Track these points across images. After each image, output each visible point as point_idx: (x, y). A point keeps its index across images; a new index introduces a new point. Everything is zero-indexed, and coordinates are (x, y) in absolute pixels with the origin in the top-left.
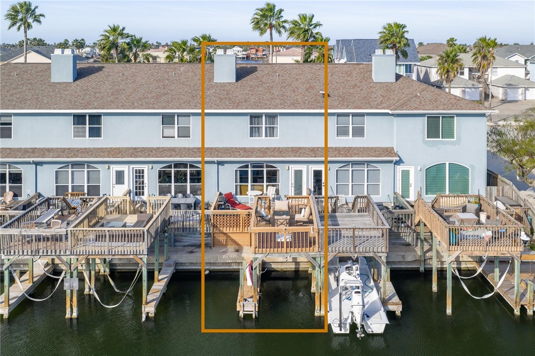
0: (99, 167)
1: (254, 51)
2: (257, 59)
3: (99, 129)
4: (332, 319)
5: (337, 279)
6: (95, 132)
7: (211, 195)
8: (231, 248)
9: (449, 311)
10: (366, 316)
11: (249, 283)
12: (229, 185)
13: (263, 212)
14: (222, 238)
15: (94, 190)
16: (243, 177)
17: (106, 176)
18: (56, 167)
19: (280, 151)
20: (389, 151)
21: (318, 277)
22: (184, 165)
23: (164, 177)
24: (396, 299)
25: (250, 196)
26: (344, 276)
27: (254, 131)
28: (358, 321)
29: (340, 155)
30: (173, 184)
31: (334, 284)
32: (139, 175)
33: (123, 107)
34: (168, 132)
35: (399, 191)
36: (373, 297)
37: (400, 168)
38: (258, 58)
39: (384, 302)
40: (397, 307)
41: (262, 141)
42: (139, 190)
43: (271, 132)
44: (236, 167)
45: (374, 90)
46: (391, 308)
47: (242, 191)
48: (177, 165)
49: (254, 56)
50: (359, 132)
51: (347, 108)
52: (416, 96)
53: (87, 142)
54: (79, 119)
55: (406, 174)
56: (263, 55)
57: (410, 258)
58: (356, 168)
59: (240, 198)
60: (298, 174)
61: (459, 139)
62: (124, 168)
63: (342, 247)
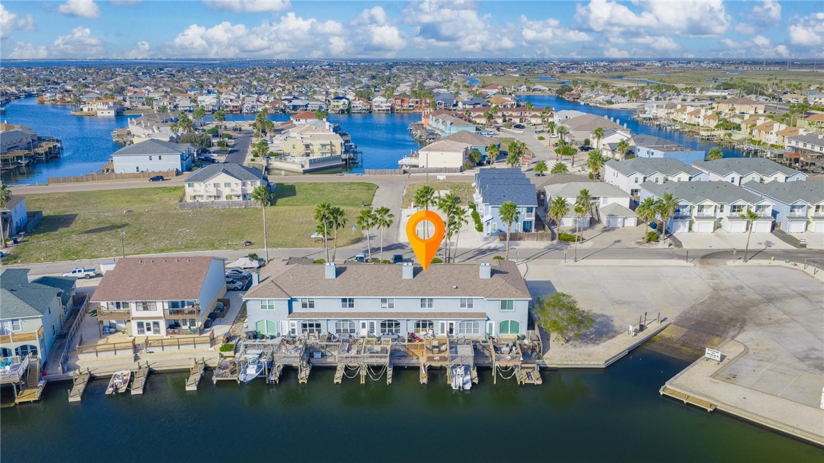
0: (355, 321)
1: (399, 102)
2: (402, 112)
3: (353, 304)
4: (453, 385)
5: (456, 371)
6: (351, 306)
7: (403, 333)
8: (415, 357)
9: (495, 383)
10: (464, 384)
11: (424, 372)
12: (412, 329)
13: (428, 346)
14: (411, 354)
15: (352, 331)
16: (418, 325)
17: (358, 325)
18: (336, 321)
19: (434, 315)
20: (483, 315)
21: (449, 371)
22: (392, 321)
23: (383, 325)
24: (477, 378)
25: (421, 334)
26: (458, 370)
27: (422, 306)
28: (461, 385)
29: (461, 317)
30: (387, 329)
31: (455, 373)
32: (372, 325)
33: (364, 295)
34: (384, 305)
35: (488, 332)
36: (468, 377)
37: (488, 322)
38: (404, 110)
39: (472, 379)
40: (476, 381)
41: (426, 310)
42: (372, 330)
43: (430, 306)
44: (415, 321)
45: (479, 284)
46: (474, 381)
47: (418, 332)
48: (388, 321)
49: (399, 108)
50: (470, 306)
51: (465, 296)
52: (498, 289)
53: (348, 310)
54: (344, 300)
55: (491, 325)
56: (410, 106)
57: (487, 362)
58: (468, 322)
59: (417, 335)
60: (443, 324)
61: (515, 309)
62: (366, 322)
63: (457, 361)
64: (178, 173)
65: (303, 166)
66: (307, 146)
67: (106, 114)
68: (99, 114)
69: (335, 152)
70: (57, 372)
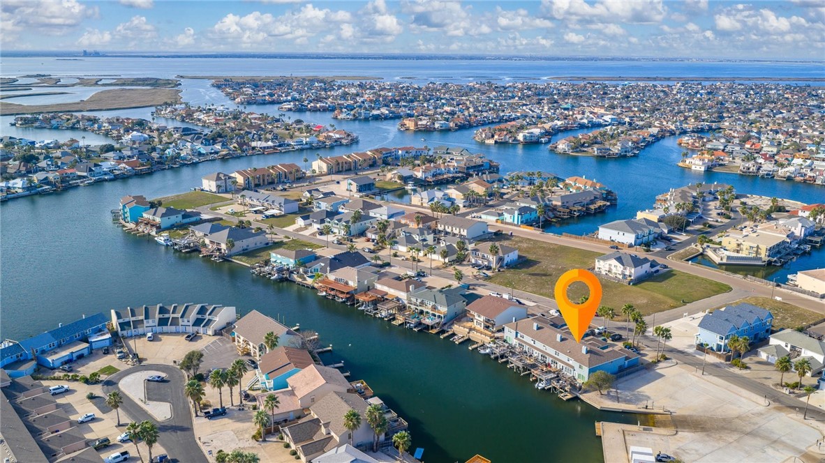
64: (630, 246)
65: (721, 259)
66: (739, 245)
67: (698, 168)
68: (693, 168)
69: (760, 254)
70: (445, 328)
